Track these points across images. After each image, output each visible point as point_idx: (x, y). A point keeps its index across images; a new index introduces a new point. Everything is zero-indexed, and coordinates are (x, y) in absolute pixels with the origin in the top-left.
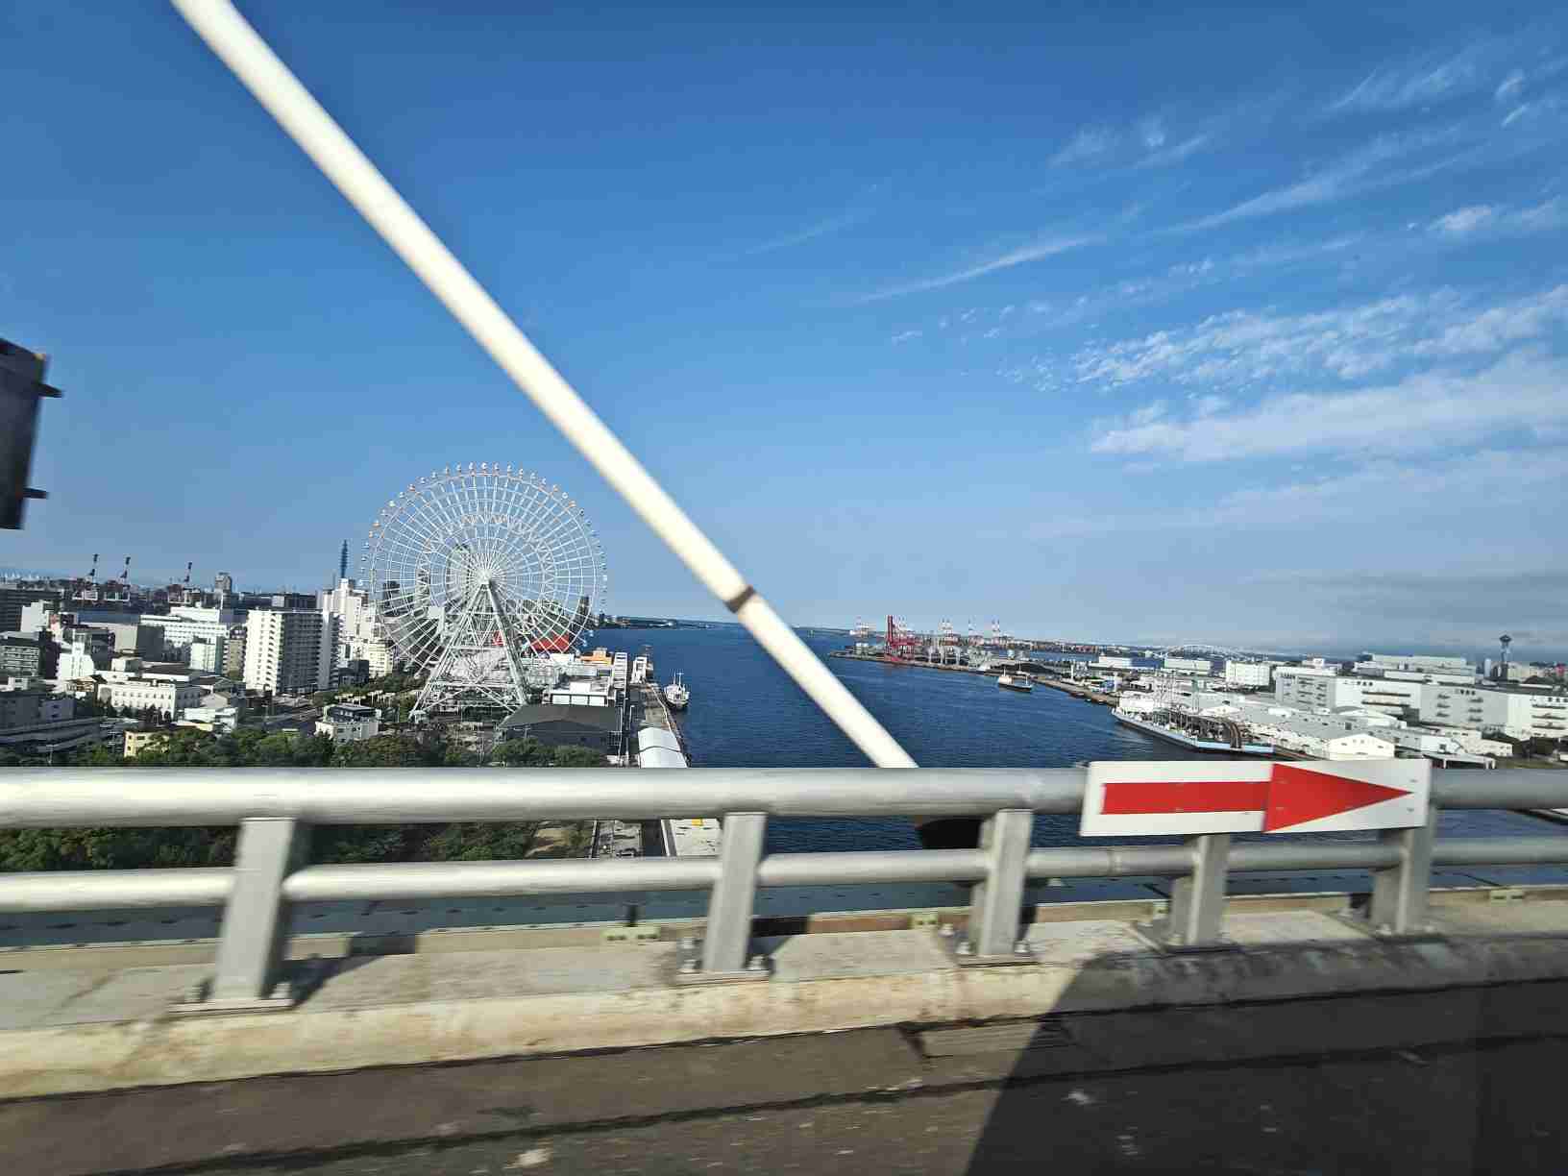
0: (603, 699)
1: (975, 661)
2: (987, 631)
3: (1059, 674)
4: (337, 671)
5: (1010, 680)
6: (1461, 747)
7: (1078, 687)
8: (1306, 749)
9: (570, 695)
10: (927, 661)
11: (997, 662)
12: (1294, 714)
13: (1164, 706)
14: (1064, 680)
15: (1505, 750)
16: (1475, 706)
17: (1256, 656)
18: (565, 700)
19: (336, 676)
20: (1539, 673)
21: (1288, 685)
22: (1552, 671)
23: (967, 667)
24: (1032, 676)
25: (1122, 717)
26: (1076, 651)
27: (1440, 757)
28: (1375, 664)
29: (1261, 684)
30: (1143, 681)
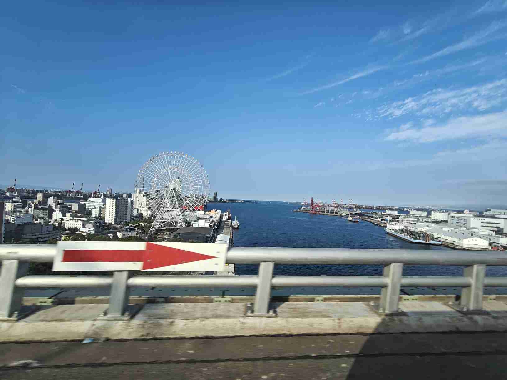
0: (209, 225)
2: (348, 202)
3: (370, 216)
5: (351, 219)
7: (375, 221)
8: (454, 243)
10: (324, 212)
11: (348, 213)
12: (452, 230)
13: (403, 227)
14: (371, 219)
18: (197, 226)
21: (453, 220)
23: (338, 215)
24: (360, 217)
25: (388, 231)
26: (379, 209)
28: (492, 212)
29: (443, 220)
30: (400, 219)
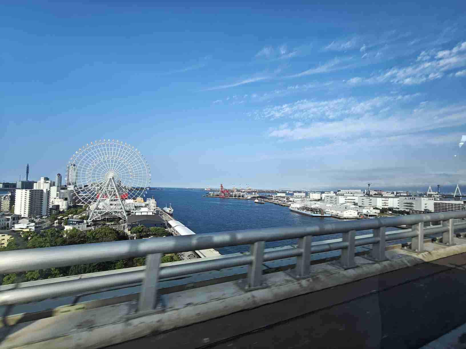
0: (152, 212)
1: (246, 196)
3: (269, 199)
4: (49, 209)
5: (258, 201)
6: (371, 211)
7: (276, 202)
8: (338, 214)
9: (141, 212)
10: (233, 196)
11: (252, 196)
12: (332, 206)
13: (302, 205)
14: (272, 200)
15: (378, 211)
16: (370, 201)
17: (314, 191)
18: (140, 214)
19: (49, 211)
20: (376, 193)
21: (328, 198)
22: (379, 192)
23: (244, 198)
24: (263, 199)
25: (292, 209)
26: (270, 192)
27: (367, 214)
28: (342, 192)
29: (319, 199)
30: (291, 199)
